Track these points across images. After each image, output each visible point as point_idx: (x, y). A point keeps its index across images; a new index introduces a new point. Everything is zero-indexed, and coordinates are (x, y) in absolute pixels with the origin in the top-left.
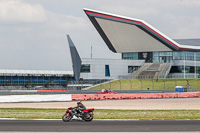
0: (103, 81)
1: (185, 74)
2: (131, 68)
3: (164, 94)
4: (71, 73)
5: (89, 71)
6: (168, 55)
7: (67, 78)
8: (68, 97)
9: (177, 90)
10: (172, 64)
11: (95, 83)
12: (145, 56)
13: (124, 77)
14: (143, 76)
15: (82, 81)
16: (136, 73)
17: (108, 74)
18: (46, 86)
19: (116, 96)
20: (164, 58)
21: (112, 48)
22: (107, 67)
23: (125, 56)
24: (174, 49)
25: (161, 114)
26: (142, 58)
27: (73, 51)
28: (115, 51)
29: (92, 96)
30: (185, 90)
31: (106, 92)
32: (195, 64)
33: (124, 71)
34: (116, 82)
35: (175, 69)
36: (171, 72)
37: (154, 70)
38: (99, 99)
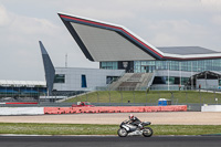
0: (79, 92)
1: (169, 86)
2: (109, 79)
3: (147, 108)
4: (44, 83)
5: (63, 81)
6: (151, 64)
7: (39, 89)
8: (40, 110)
9: (160, 103)
10: (155, 74)
11: (70, 95)
12: (125, 65)
13: (101, 88)
15: (55, 92)
16: (116, 84)
17: (84, 85)
18: (15, 97)
19: (93, 109)
20: (147, 68)
21: (89, 57)
22: (84, 77)
23: (104, 65)
24: (157, 57)
26: (123, 68)
27: (46, 58)
28: (92, 60)
29: (67, 109)
30: (169, 103)
32: (180, 74)
33: (103, 82)
34: (92, 94)
35: (158, 80)
36: (154, 83)
37: (136, 80)
38: (74, 113)
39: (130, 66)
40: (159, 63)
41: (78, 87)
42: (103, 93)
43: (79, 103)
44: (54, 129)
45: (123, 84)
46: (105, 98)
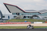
1: (27, 18)
3: (22, 23)
9: (25, 22)
10: (24, 16)
11: (6, 20)
12: (18, 14)
16: (16, 18)
17: (9, 18)
19: (11, 23)
20: (22, 14)
21: (10, 12)
22: (9, 16)
25: (21, 27)
28: (11, 13)
29: (5, 23)
30: (27, 22)
32: (29, 16)
33: (13, 17)
34: (11, 20)
35: (25, 17)
36: (24, 17)
37: (20, 17)
38: (7, 24)
39: (19, 14)
40: (25, 13)
42: (13, 20)
43: (8, 22)
44: (2, 27)
45: (17, 18)
46: (13, 21)
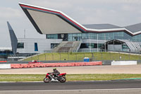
0: (33, 54)
1: (90, 49)
2: (53, 45)
3: (76, 63)
4: (10, 49)
5: (23, 47)
6: (79, 35)
7: (8, 52)
8: (8, 66)
9: (85, 60)
10: (81, 42)
11: (27, 56)
13: (48, 51)
14: (61, 50)
15: (18, 54)
16: (56, 49)
17: (36, 49)
19: (42, 65)
20: (76, 38)
21: (39, 31)
22: (36, 44)
23: (49, 36)
24: (83, 31)
25: (74, 77)
26: (61, 38)
27: (12, 32)
28: (41, 33)
29: (25, 65)
30: (91, 60)
31: (35, 62)
34: (42, 55)
35: (84, 46)
37: (69, 46)
38: (30, 67)
39: (65, 37)
41: (33, 51)
43: (33, 61)
44: (17, 78)
